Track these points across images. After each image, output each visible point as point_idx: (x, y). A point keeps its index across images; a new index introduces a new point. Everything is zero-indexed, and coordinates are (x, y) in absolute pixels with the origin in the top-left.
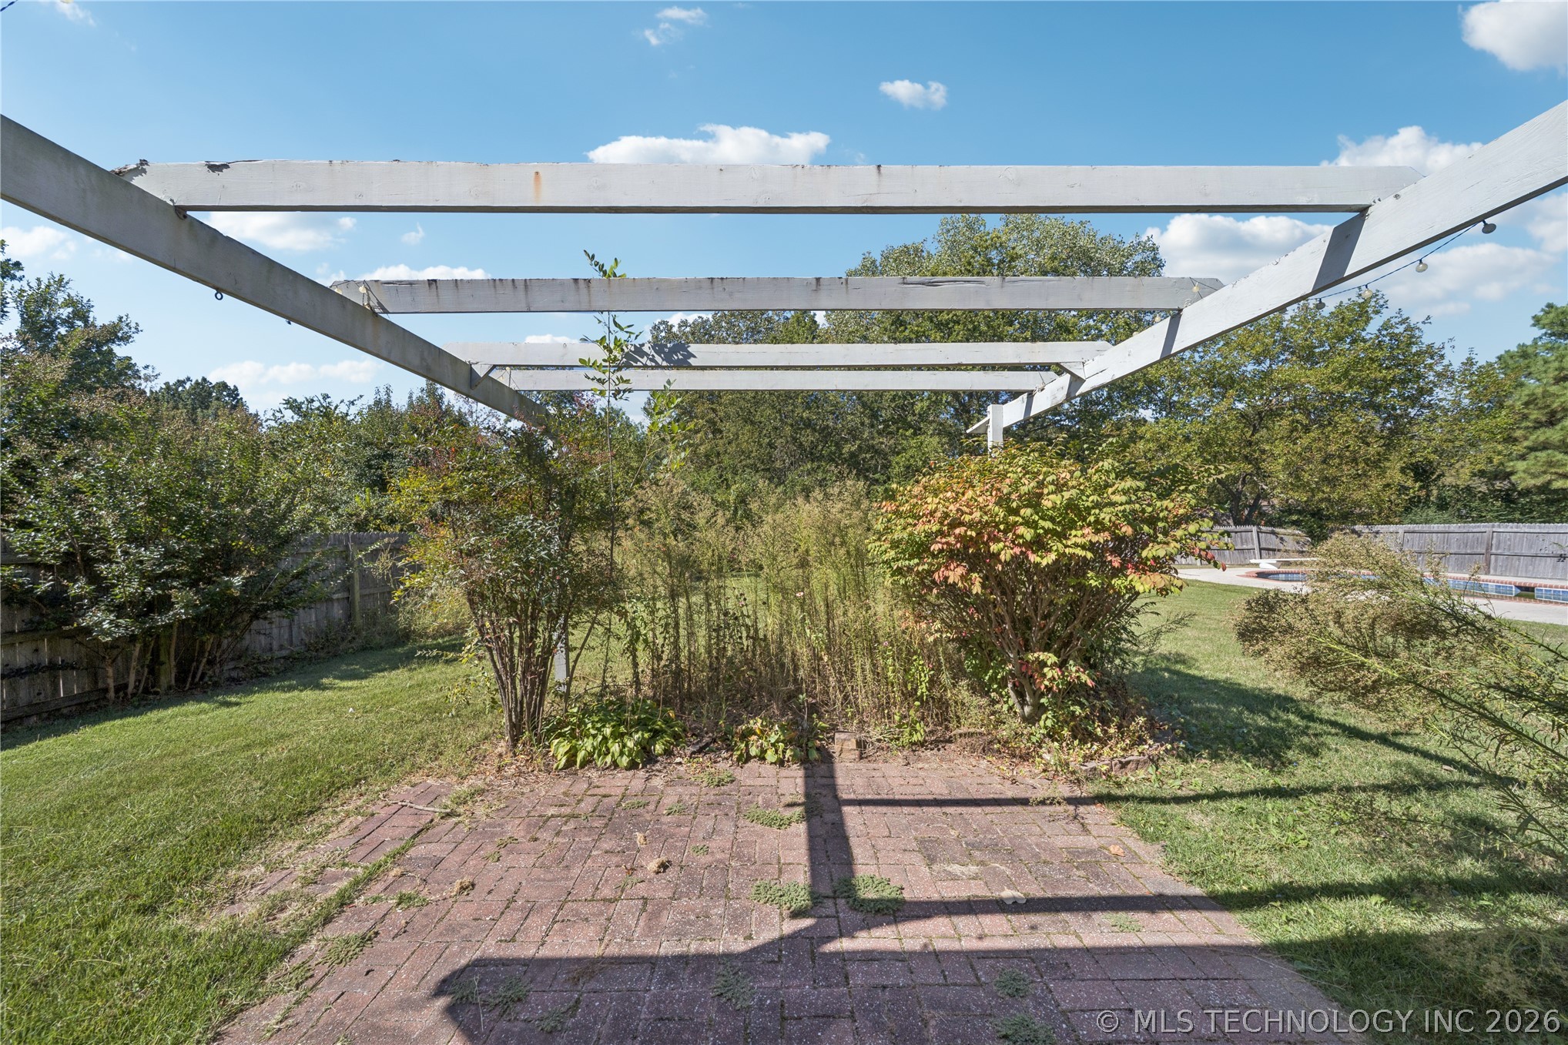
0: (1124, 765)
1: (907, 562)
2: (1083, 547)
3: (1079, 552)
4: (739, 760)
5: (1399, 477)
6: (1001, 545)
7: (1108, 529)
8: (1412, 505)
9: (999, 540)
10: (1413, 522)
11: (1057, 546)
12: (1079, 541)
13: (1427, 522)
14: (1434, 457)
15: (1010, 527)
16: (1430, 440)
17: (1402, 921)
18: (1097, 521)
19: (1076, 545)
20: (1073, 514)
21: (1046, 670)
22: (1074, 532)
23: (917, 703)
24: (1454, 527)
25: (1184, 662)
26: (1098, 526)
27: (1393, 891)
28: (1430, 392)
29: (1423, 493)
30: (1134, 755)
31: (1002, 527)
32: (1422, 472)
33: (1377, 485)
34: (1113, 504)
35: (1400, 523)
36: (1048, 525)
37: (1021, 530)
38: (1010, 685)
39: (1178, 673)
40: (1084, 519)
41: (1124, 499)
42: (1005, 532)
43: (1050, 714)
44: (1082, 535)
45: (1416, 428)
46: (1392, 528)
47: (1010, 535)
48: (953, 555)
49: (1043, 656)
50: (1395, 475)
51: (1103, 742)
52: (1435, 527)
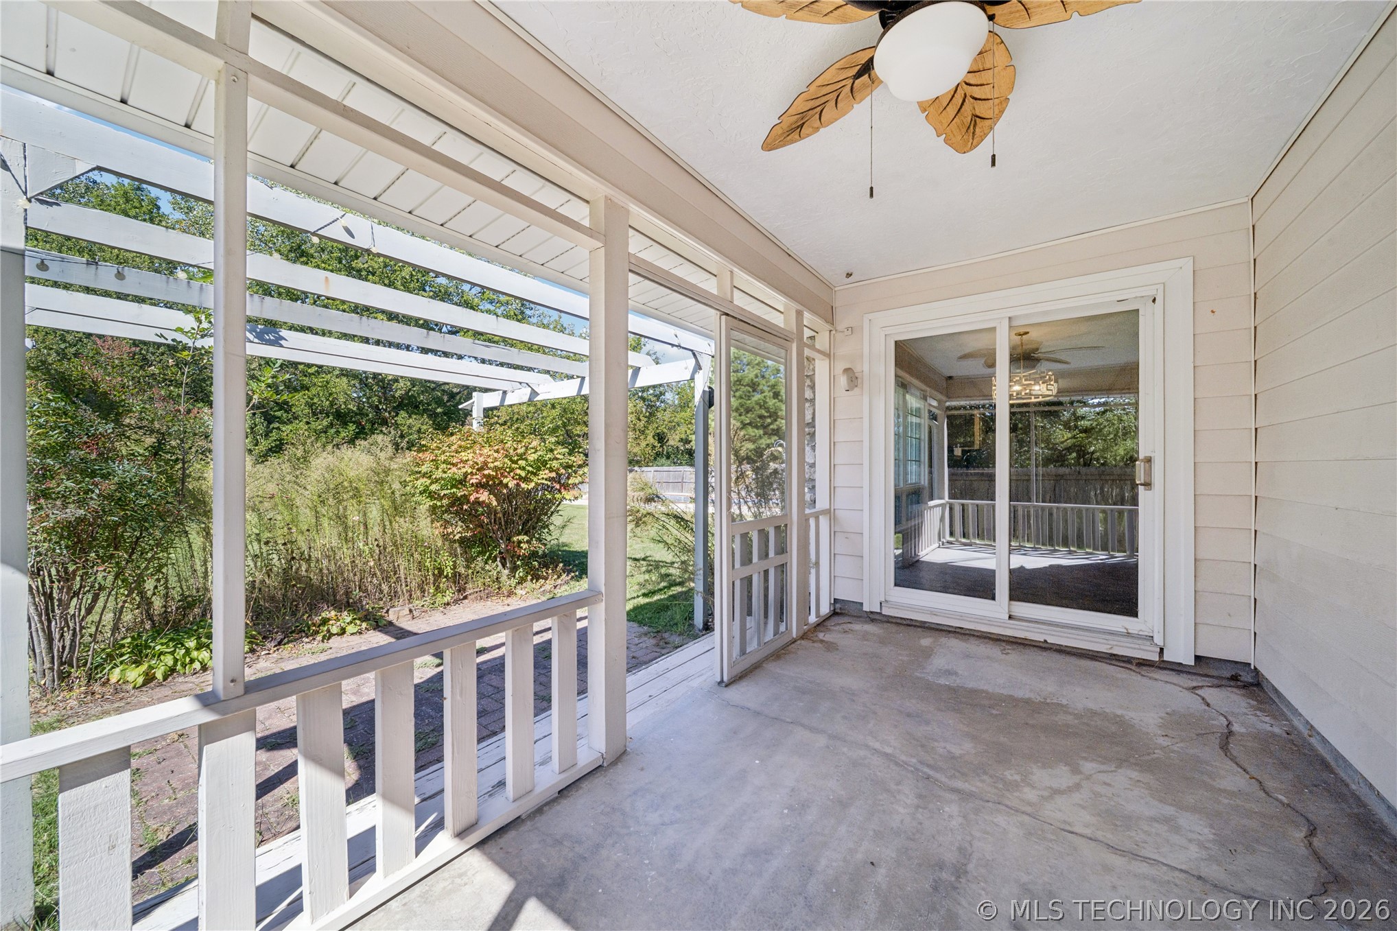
0: (555, 587)
1: (449, 491)
2: (546, 480)
3: (544, 481)
4: (324, 637)
5: (652, 441)
6: (508, 479)
7: (555, 471)
8: (658, 455)
9: (507, 477)
10: (657, 466)
11: (535, 479)
12: (545, 477)
13: (662, 465)
14: (665, 431)
15: (512, 470)
16: (664, 421)
17: (647, 600)
18: (551, 468)
19: (543, 478)
20: (541, 464)
21: (522, 545)
22: (541, 472)
23: (444, 580)
24: (671, 468)
25: (566, 546)
26: (551, 469)
27: (645, 595)
28: (664, 394)
29: (661, 450)
30: (559, 581)
31: (508, 470)
32: (661, 438)
33: (643, 444)
34: (557, 459)
35: (652, 466)
36: (530, 469)
37: (518, 471)
38: (498, 559)
39: (564, 551)
40: (545, 466)
41: (562, 457)
42: (509, 473)
43: (521, 570)
44: (545, 474)
45: (658, 414)
46: (649, 469)
47: (512, 474)
48: (480, 486)
49: (520, 538)
50: (650, 440)
51: (546, 579)
52: (665, 468)
